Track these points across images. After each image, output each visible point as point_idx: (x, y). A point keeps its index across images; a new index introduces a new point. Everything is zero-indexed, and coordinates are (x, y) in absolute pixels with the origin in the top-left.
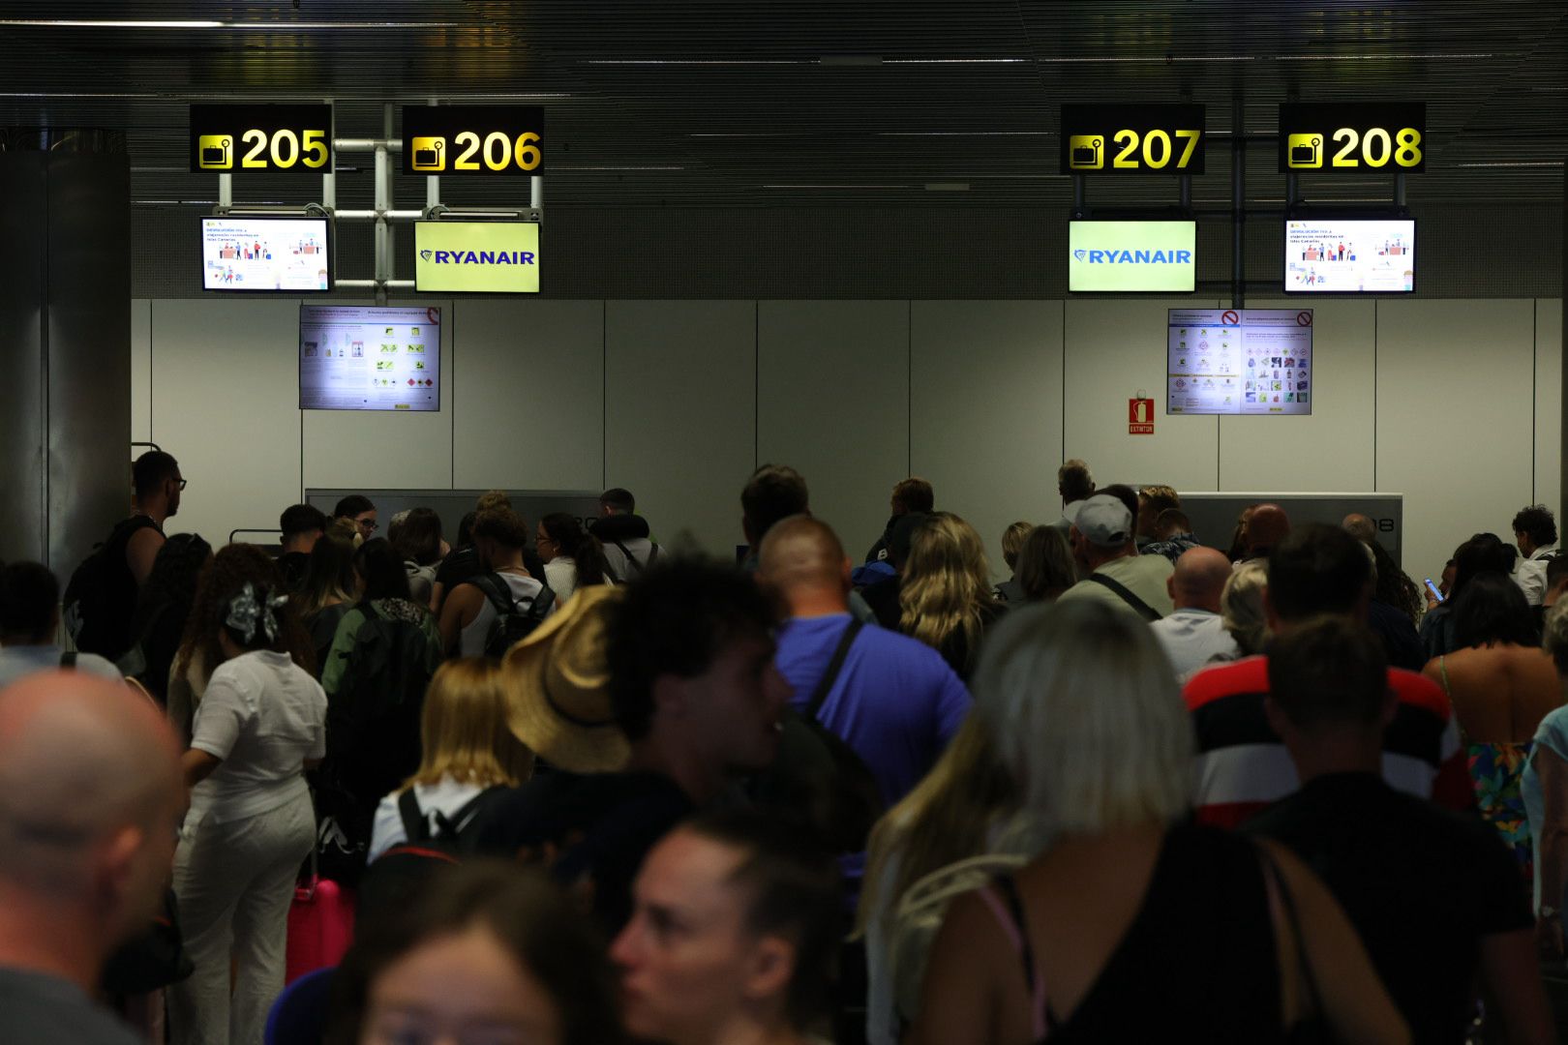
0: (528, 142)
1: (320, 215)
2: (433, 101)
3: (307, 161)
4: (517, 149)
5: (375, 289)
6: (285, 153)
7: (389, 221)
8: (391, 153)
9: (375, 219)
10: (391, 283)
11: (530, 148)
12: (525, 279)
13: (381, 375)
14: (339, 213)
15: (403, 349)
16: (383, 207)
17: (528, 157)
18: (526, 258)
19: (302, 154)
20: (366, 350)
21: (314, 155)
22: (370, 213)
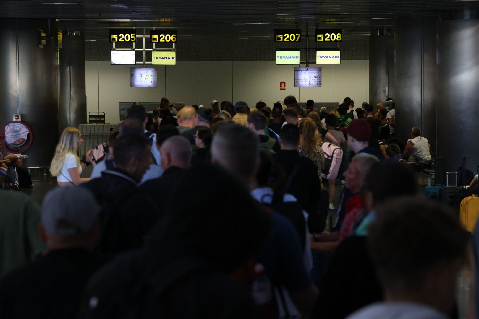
0: (174, 36)
1: (133, 50)
2: (154, 28)
3: (132, 40)
4: (172, 38)
5: (143, 64)
6: (127, 38)
7: (146, 51)
8: (146, 38)
9: (143, 51)
10: (146, 63)
11: (174, 38)
12: (173, 62)
13: (146, 81)
14: (136, 49)
15: (150, 76)
16: (144, 49)
17: (174, 39)
18: (173, 58)
19: (131, 39)
20: (143, 76)
21: (133, 39)
22: (142, 49)
